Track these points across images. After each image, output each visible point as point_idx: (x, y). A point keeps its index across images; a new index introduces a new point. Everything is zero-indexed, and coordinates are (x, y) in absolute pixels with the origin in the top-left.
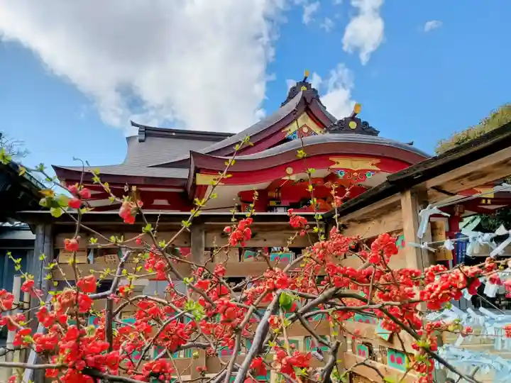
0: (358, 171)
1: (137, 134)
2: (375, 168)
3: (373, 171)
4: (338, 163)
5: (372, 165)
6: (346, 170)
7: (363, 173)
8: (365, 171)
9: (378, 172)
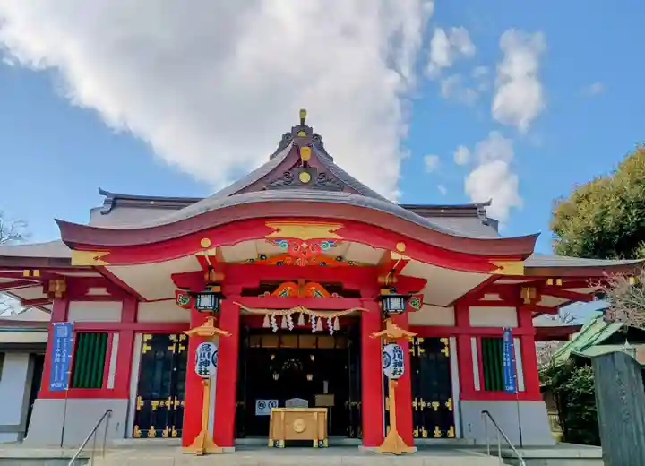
0: (307, 242)
1: (102, 205)
2: (335, 236)
3: (331, 241)
4: (278, 230)
5: (331, 232)
6: (290, 240)
7: (316, 242)
8: (320, 240)
9: (339, 241)
